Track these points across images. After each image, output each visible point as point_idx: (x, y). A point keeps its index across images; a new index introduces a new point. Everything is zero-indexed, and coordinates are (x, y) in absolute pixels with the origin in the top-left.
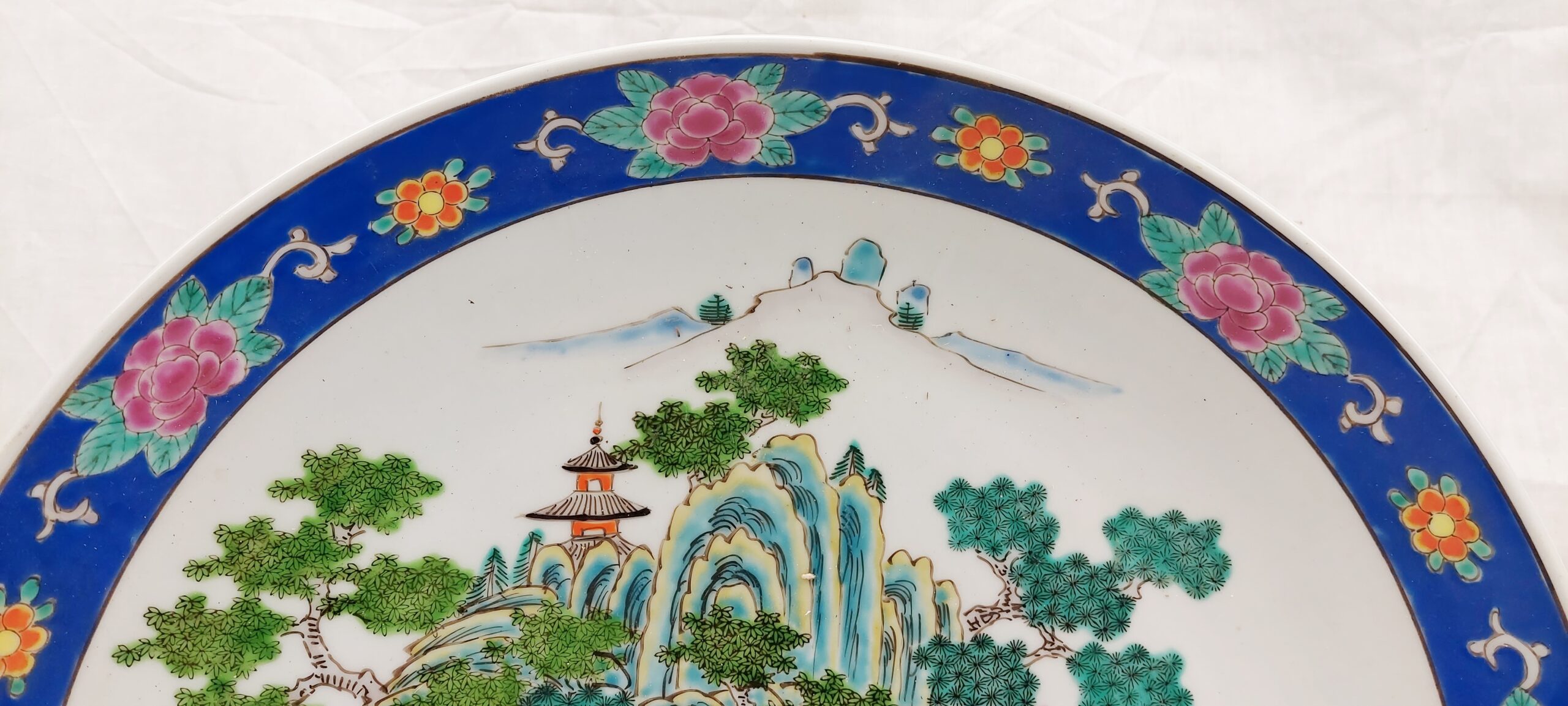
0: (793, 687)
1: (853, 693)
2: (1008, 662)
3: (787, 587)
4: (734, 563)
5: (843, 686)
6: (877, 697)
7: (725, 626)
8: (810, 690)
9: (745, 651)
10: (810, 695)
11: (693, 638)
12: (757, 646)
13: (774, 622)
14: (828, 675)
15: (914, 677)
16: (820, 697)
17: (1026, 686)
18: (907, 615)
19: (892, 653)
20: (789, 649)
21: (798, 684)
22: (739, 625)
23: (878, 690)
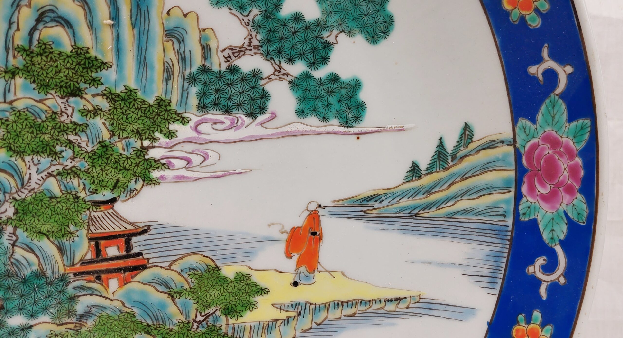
0: (102, 97)
1: (144, 101)
2: (251, 83)
3: (94, 29)
4: (52, 11)
5: (137, 96)
6: (161, 104)
7: (49, 55)
8: (113, 99)
9: (64, 72)
10: (113, 103)
11: (24, 62)
12: (74, 69)
13: (85, 53)
14: (126, 89)
15: (187, 92)
16: (120, 104)
17: (262, 98)
18: (182, 51)
19: (172, 76)
20: (97, 72)
21: (104, 95)
22: (59, 54)
23: (162, 100)
